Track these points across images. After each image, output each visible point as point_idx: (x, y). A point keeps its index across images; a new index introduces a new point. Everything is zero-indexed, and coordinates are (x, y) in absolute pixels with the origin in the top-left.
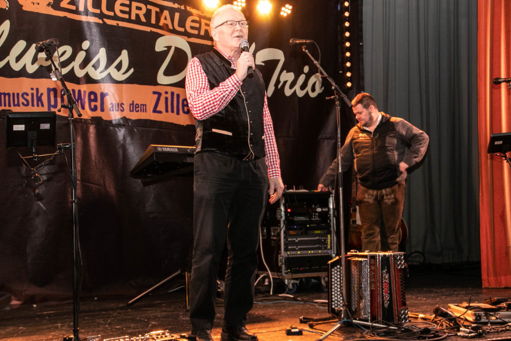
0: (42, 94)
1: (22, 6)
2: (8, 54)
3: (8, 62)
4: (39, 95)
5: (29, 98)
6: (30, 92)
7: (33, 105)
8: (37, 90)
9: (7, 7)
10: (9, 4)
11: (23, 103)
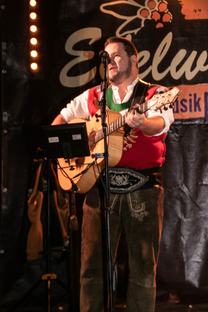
0: (199, 99)
1: (184, 16)
2: (169, 65)
3: (169, 72)
4: (197, 100)
5: (187, 105)
6: (188, 98)
7: (191, 110)
8: (195, 95)
9: (171, 19)
10: (173, 17)
11: (182, 110)
